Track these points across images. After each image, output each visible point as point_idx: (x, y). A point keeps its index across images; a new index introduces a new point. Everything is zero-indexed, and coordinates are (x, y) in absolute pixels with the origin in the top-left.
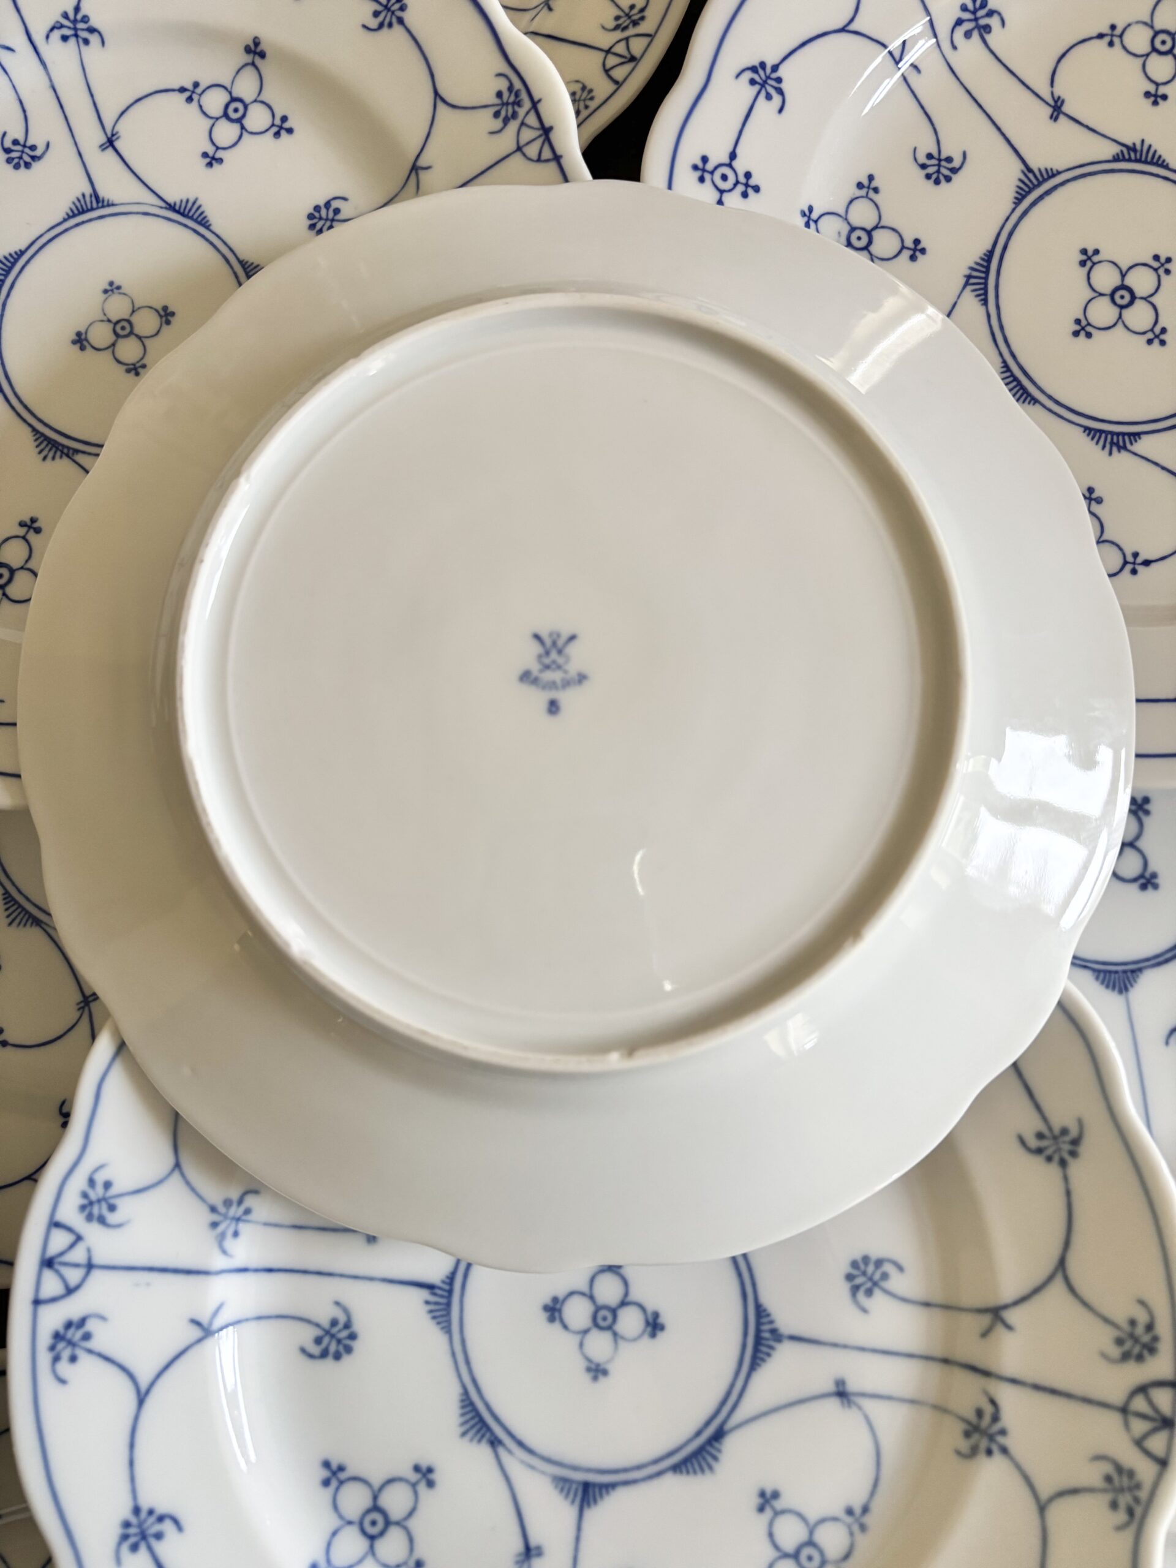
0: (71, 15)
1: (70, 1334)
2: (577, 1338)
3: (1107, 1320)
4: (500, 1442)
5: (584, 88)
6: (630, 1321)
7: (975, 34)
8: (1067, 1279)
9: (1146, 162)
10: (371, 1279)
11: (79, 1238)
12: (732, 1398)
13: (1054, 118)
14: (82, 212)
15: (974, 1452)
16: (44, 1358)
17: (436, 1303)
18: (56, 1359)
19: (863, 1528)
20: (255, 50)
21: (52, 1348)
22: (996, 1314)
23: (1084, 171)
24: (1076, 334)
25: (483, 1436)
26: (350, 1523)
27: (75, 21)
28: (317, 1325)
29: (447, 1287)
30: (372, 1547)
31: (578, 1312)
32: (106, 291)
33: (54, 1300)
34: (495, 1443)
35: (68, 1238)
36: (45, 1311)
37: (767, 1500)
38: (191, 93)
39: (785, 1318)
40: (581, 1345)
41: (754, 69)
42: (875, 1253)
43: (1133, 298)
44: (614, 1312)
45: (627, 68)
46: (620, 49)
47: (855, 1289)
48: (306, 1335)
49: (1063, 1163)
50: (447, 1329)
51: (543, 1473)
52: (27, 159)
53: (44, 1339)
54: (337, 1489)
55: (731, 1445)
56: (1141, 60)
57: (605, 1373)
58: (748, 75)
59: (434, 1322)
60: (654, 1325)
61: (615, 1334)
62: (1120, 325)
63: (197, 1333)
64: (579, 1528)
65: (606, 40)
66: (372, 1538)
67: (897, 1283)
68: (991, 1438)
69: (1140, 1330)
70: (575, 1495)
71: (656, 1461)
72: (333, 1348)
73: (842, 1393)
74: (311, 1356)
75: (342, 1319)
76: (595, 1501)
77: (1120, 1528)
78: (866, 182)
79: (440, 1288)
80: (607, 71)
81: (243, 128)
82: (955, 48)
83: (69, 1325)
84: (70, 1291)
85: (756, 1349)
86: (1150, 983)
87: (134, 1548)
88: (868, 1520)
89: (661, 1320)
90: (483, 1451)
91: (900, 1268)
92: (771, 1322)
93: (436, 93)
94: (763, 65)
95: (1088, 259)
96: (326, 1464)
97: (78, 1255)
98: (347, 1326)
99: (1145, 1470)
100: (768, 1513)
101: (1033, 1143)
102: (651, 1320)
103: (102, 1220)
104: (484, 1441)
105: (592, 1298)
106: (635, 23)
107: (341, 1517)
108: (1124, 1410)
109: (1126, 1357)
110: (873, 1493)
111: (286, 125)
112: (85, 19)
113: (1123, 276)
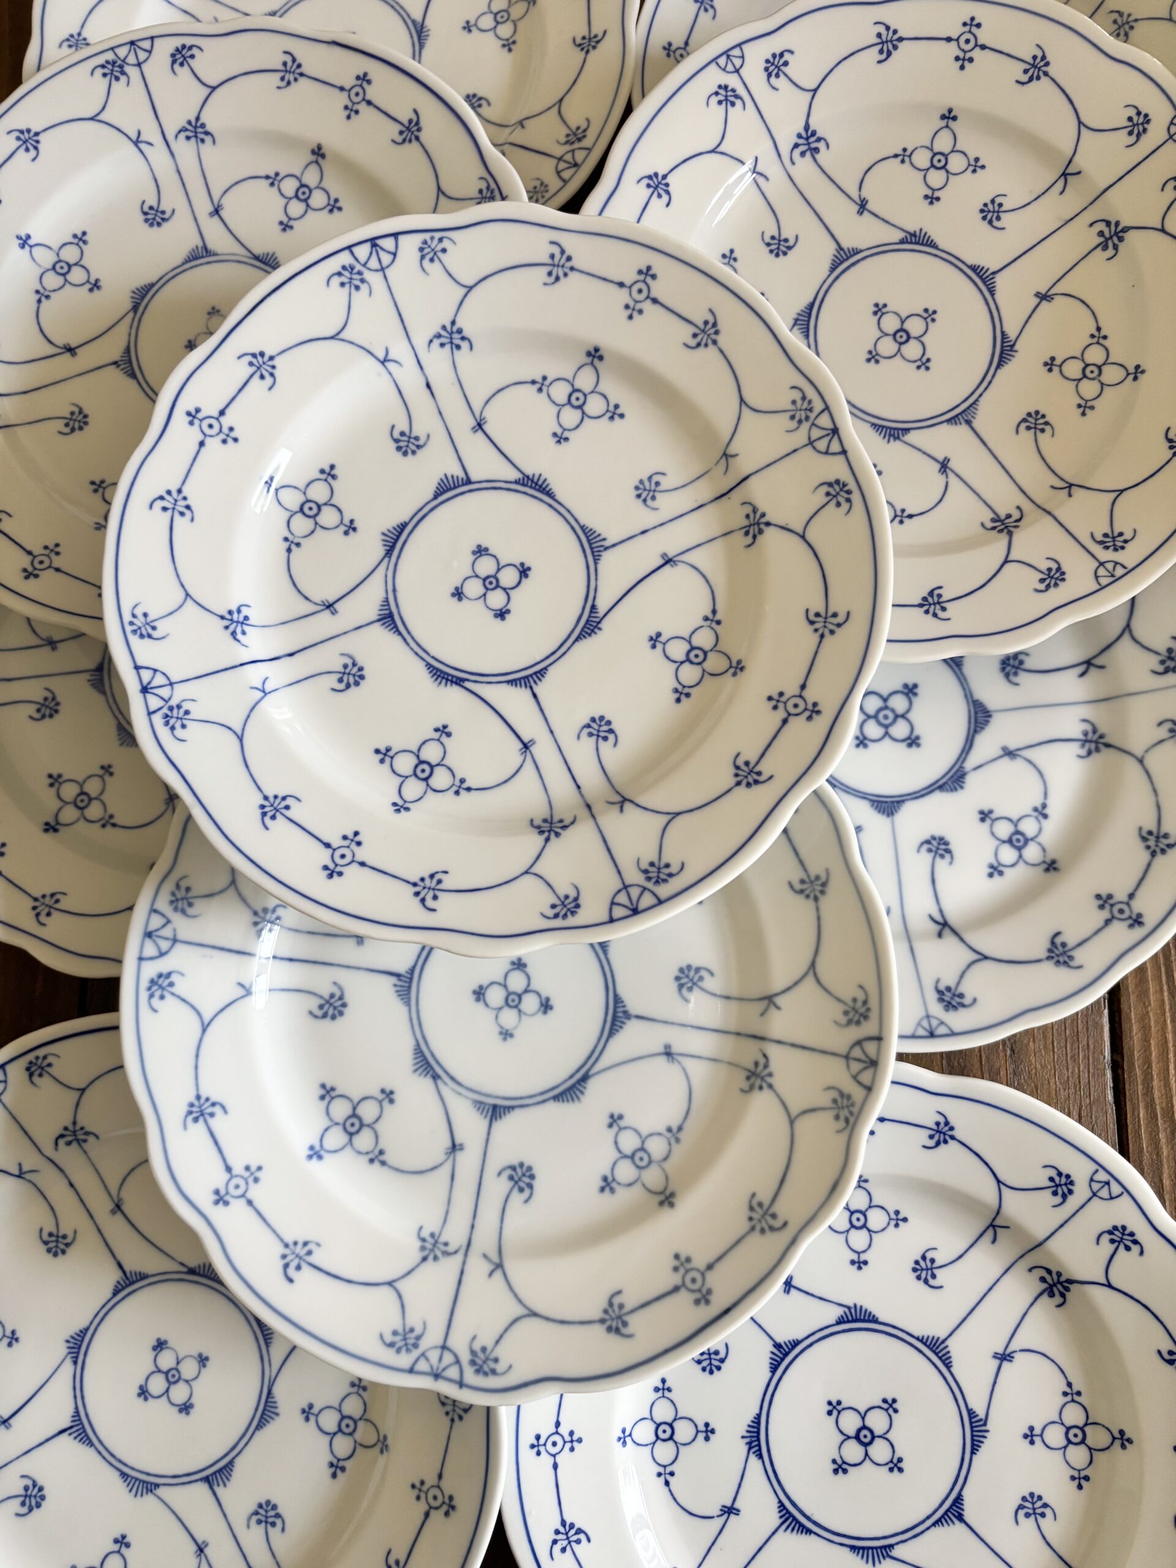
1: (161, 981)
3: (839, 1000)
4: (439, 1077)
5: (542, 184)
7: (808, 154)
8: (815, 975)
9: (922, 244)
10: (359, 968)
11: (168, 921)
12: (595, 1054)
14: (196, 258)
15: (752, 1088)
16: (144, 995)
17: (401, 986)
18: (151, 996)
19: (678, 1140)
20: (318, 153)
21: (149, 989)
22: (769, 1000)
23: (880, 250)
24: (869, 360)
25: (428, 1073)
26: (337, 1124)
28: (321, 997)
29: (409, 976)
30: (350, 1140)
32: (209, 313)
33: (151, 959)
34: (436, 1077)
35: (162, 921)
36: (144, 964)
37: (614, 1120)
38: (273, 180)
39: (633, 1004)
42: (695, 963)
43: (909, 337)
44: (520, 996)
45: (573, 170)
46: (568, 157)
47: (681, 986)
48: (313, 1003)
49: (816, 899)
50: (408, 1003)
51: (467, 1097)
52: (158, 219)
53: (144, 983)
54: (329, 1102)
55: (593, 1086)
57: (511, 1036)
58: (646, 181)
59: (399, 998)
60: (546, 1006)
61: (520, 1011)
62: (899, 355)
63: (242, 992)
64: (489, 1134)
65: (559, 151)
66: (351, 1135)
67: (709, 983)
68: (763, 1079)
69: (859, 1004)
70: (488, 1112)
71: (542, 1093)
72: (331, 1012)
73: (668, 1053)
74: (316, 1017)
76: (500, 1117)
77: (839, 1132)
78: (728, 254)
79: (404, 976)
80: (558, 173)
81: (308, 205)
82: (793, 163)
83: (160, 976)
84: (162, 954)
85: (613, 1024)
86: (909, 810)
87: (196, 1120)
88: (681, 1135)
90: (428, 1082)
91: (712, 974)
92: (624, 1006)
93: (439, 188)
94: (656, 175)
95: (879, 310)
96: (323, 1086)
97: (167, 932)
98: (341, 998)
99: (857, 1093)
100: (615, 1128)
101: (798, 886)
102: (544, 1002)
103: (183, 912)
104: (429, 1076)
105: (505, 986)
106: (579, 140)
107: (331, 1120)
108: (847, 1057)
109: (850, 1022)
111: (338, 205)
113: (903, 322)
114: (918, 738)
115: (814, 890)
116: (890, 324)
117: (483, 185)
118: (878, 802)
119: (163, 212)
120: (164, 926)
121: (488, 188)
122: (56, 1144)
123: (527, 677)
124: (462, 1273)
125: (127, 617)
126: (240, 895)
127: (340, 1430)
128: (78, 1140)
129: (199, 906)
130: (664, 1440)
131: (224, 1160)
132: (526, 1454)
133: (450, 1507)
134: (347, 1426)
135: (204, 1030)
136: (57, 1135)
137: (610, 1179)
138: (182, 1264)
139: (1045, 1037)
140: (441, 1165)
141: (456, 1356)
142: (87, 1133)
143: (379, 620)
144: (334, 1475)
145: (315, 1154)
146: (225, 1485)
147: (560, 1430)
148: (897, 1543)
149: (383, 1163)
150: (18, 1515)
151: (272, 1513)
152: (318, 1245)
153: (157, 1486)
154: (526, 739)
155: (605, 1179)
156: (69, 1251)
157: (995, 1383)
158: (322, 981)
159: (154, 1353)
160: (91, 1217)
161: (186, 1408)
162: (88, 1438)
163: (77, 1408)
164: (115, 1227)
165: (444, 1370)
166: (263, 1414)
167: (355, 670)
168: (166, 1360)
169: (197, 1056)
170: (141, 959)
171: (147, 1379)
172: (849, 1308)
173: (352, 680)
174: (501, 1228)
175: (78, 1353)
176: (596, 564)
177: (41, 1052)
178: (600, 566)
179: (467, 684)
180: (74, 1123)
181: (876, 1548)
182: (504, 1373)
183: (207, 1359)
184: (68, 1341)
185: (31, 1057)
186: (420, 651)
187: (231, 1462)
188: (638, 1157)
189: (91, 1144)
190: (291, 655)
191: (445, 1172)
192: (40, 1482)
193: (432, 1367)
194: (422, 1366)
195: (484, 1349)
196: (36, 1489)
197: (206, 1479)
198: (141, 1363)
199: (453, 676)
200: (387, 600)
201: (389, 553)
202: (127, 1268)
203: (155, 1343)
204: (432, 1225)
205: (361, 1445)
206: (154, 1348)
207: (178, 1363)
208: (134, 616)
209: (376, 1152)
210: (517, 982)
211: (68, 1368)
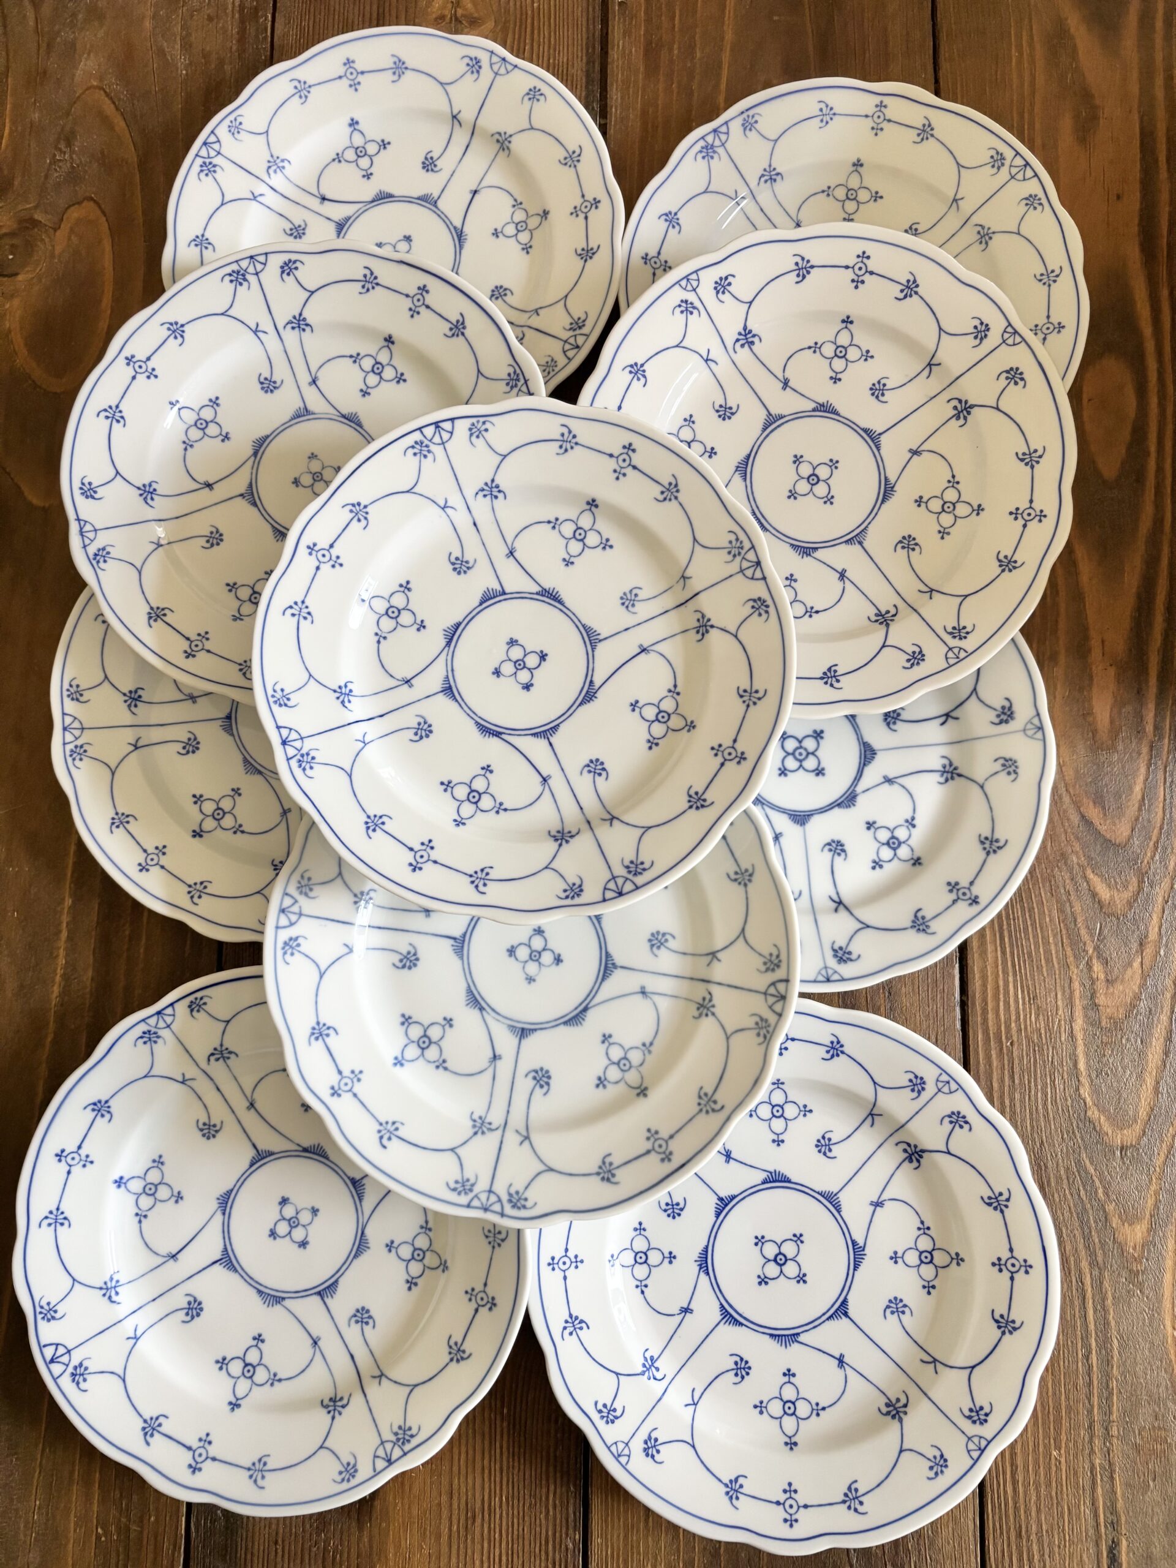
0: (297, 318)
1: (291, 943)
2: (522, 964)
3: (760, 954)
6: (547, 958)
7: (746, 346)
8: (745, 937)
9: (829, 412)
10: (427, 934)
11: (296, 901)
13: (784, 388)
14: (299, 416)
15: (700, 1015)
16: (280, 953)
18: (285, 953)
19: (650, 1052)
20: (389, 340)
21: (283, 948)
22: (713, 955)
23: (798, 416)
26: (413, 1042)
27: (299, 320)
28: (401, 954)
31: (523, 953)
32: (309, 458)
33: (284, 927)
34: (481, 1009)
36: (280, 931)
37: (606, 1038)
38: (356, 358)
39: (619, 958)
40: (524, 968)
41: (631, 366)
44: (540, 953)
48: (396, 958)
49: (745, 885)
50: (462, 958)
52: (271, 388)
53: (280, 945)
55: (591, 1014)
56: (829, 361)
57: (534, 980)
60: (558, 960)
61: (540, 963)
62: (811, 494)
63: (346, 950)
66: (423, 1049)
67: (672, 944)
68: (708, 1009)
69: (774, 958)
71: (556, 1020)
73: (643, 992)
74: (398, 967)
75: (413, 951)
77: (760, 1044)
82: (736, 352)
83: (291, 939)
84: (292, 924)
85: (605, 972)
86: (816, 820)
87: (317, 1039)
89: (561, 958)
91: (674, 937)
93: (479, 371)
94: (636, 364)
97: (295, 909)
98: (415, 954)
99: (772, 1018)
100: (606, 1044)
101: (733, 877)
103: (306, 895)
105: (530, 946)
106: (580, 328)
107: (409, 1039)
108: (765, 994)
109: (767, 970)
110: (655, 1037)
111: (403, 378)
112: (304, 319)
114: (823, 769)
115: (744, 879)
116: (805, 470)
117: (511, 370)
118: (794, 815)
119: (275, 382)
120: (293, 904)
121: (515, 372)
122: (209, 1060)
123: (545, 731)
124: (501, 1142)
125: (270, 692)
126: (345, 882)
127: (413, 1258)
128: (224, 1058)
129: (317, 891)
130: (641, 1264)
131: (337, 1066)
132: (545, 1270)
133: (493, 1304)
134: (418, 1255)
135: (321, 977)
136: (209, 1054)
137: (603, 1079)
138: (298, 1145)
139: (913, 984)
140: (486, 1069)
141: (498, 1197)
142: (230, 1053)
143: (442, 691)
144: (410, 1289)
145: (399, 1062)
146: (332, 1297)
147: (568, 1254)
148: (803, 1332)
149: (446, 1069)
150: (184, 1322)
151: (366, 1315)
152: (402, 1124)
153: (284, 1299)
154: (545, 775)
155: (599, 1079)
156: (218, 1135)
157: (871, 1221)
158: (402, 943)
159: (280, 1207)
160: (233, 1112)
161: (303, 1244)
162: (234, 1266)
163: (225, 1245)
164: (250, 1119)
165: (491, 1205)
166: (359, 1247)
167: (426, 727)
168: (289, 1211)
169: (317, 995)
170: (277, 927)
171: (275, 1224)
172: (771, 1173)
173: (424, 734)
174: (528, 1113)
175: (226, 1207)
176: (593, 651)
177: (199, 995)
178: (596, 653)
179: (503, 736)
180: (221, 1045)
181: (788, 1336)
182: (531, 1208)
183: (318, 1210)
184: (218, 1199)
185: (192, 998)
186: (471, 713)
187: (336, 1281)
188: (623, 1064)
189: (233, 1061)
190: (381, 716)
191: (489, 1074)
192: (199, 1299)
193: (482, 1204)
194: (476, 1203)
195: (517, 1193)
196: (197, 1304)
197: (319, 1293)
198: (272, 1213)
199: (494, 731)
200: (447, 677)
201: (448, 644)
202: (260, 1147)
203: (280, 1200)
204: (479, 1112)
205: (429, 1268)
206: (280, 1203)
207: (297, 1213)
208: (275, 691)
209: (441, 1061)
210: (537, 943)
211: (219, 1217)
